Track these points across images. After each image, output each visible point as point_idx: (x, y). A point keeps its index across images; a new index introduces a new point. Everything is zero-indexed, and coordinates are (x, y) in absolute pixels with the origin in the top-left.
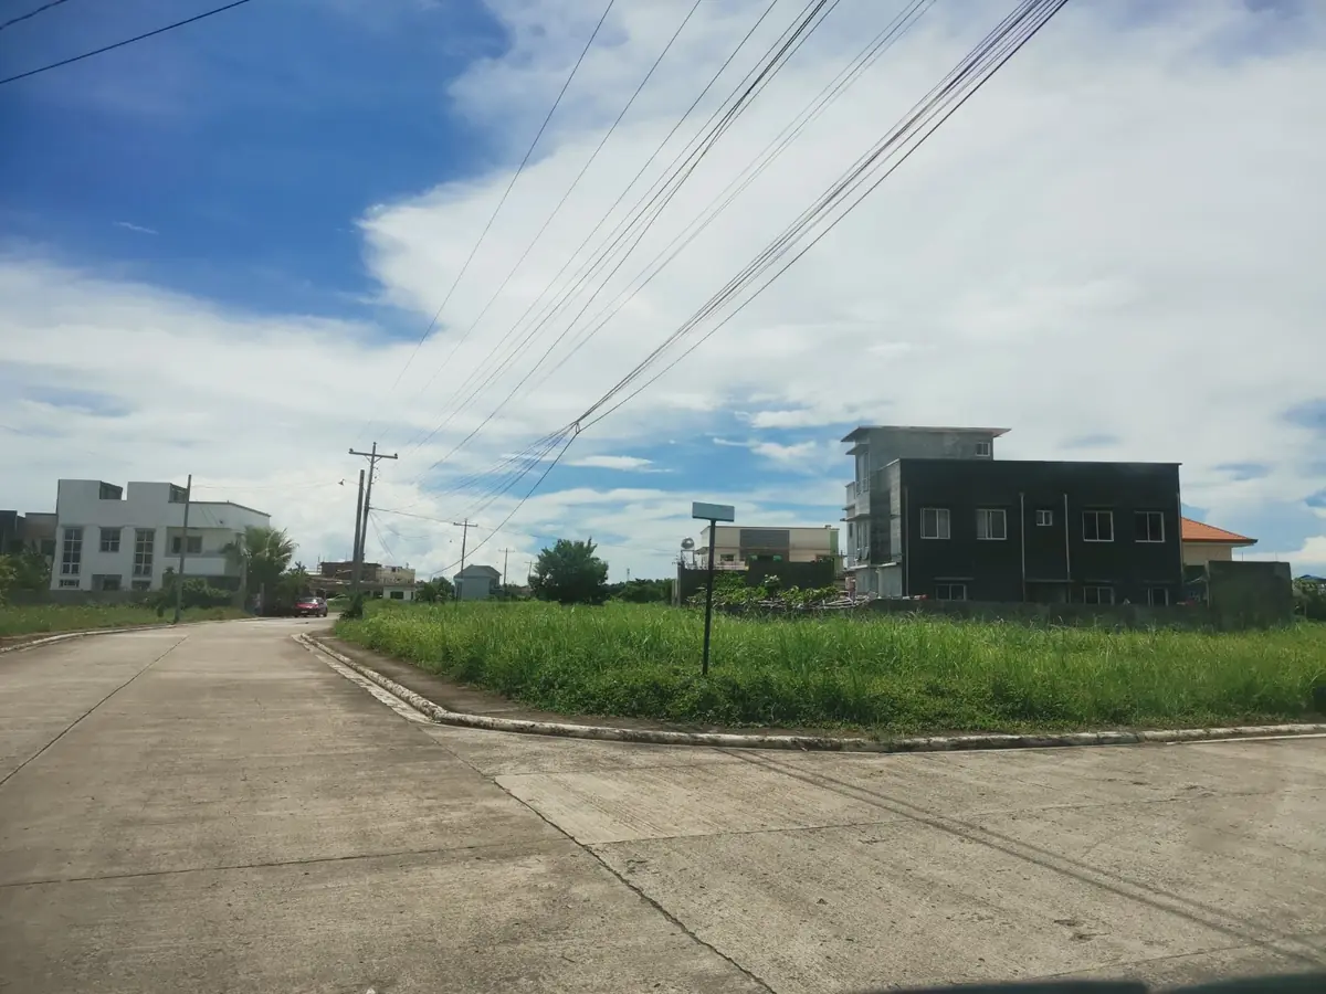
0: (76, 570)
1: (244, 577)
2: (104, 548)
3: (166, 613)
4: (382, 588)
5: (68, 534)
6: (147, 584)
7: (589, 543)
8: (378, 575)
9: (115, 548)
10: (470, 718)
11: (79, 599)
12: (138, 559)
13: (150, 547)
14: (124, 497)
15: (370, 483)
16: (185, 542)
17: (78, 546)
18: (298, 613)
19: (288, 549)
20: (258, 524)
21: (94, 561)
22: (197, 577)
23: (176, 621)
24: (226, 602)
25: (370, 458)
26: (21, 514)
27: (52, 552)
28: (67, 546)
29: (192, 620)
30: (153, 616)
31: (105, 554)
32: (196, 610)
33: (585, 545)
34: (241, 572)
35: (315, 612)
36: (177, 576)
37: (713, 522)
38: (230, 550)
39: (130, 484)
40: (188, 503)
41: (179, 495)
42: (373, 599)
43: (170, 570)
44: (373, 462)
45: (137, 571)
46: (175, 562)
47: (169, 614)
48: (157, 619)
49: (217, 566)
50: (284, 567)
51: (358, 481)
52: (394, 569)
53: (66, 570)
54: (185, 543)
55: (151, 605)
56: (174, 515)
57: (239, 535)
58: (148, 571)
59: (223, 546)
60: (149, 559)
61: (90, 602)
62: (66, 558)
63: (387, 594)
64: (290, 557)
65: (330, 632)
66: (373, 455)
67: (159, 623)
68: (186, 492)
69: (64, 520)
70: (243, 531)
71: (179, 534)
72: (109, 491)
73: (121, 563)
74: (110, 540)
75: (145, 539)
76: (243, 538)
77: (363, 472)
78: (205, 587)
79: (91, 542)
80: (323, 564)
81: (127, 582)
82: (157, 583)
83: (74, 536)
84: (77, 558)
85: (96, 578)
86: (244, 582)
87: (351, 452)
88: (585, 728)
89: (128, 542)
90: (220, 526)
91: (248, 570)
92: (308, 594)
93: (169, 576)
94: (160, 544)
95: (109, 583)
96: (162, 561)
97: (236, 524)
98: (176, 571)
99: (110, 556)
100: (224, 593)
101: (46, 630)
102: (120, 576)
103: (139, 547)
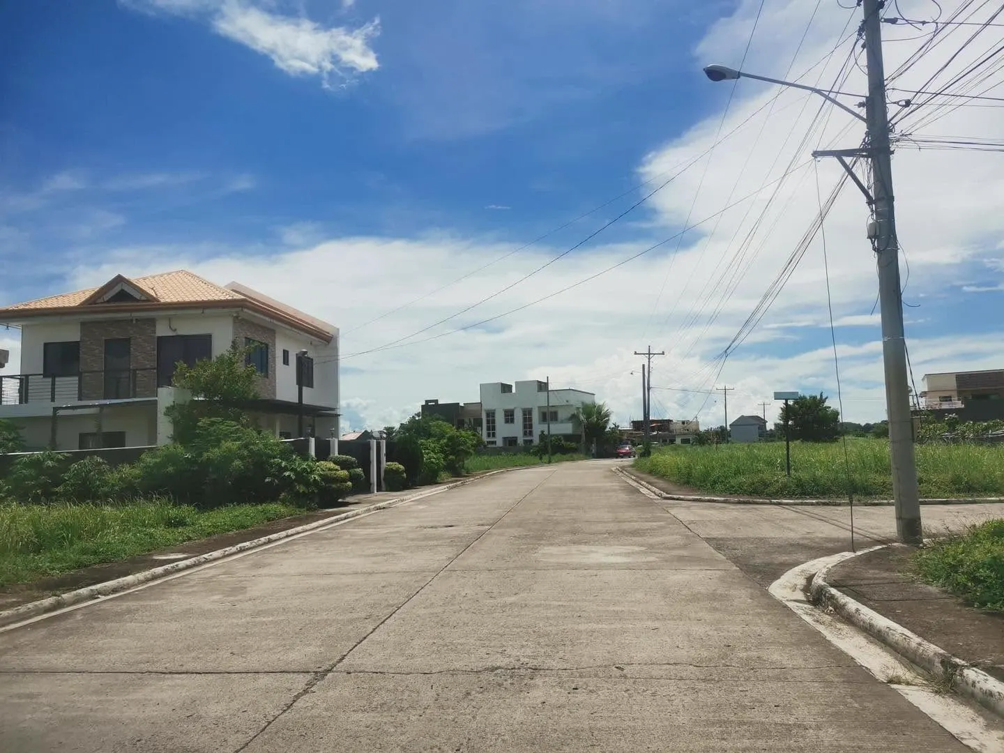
0: (494, 435)
1: (584, 434)
2: (507, 421)
3: (544, 457)
4: (674, 436)
5: (488, 415)
6: (531, 441)
7: (821, 396)
8: (672, 427)
9: (512, 421)
10: (675, 496)
11: (498, 451)
12: (525, 427)
13: (530, 419)
14: (514, 390)
15: (649, 372)
16: (549, 415)
17: (494, 422)
18: (617, 456)
19: (607, 415)
20: (588, 400)
21: (503, 430)
22: (557, 435)
23: (550, 462)
24: (575, 450)
25: (647, 355)
26: (462, 404)
27: (481, 425)
28: (488, 422)
29: (558, 461)
30: (537, 459)
31: (507, 425)
32: (558, 456)
33: (819, 397)
34: (582, 431)
35: (627, 455)
36: (546, 436)
37: (787, 400)
38: (574, 418)
39: (517, 383)
40: (548, 391)
41: (542, 386)
42: (669, 444)
43: (542, 432)
44: (649, 359)
45: (525, 434)
46: (544, 427)
47: (546, 458)
48: (540, 461)
49: (567, 428)
50: (606, 427)
51: (642, 372)
52: (683, 423)
53: (489, 435)
54: (548, 417)
55: (535, 454)
56: (541, 400)
57: (578, 408)
58: (531, 433)
59: (570, 415)
60: (531, 426)
61: (503, 453)
62: (488, 429)
63: (678, 441)
64: (608, 420)
65: (632, 466)
66: (649, 354)
67: (541, 463)
68: (546, 384)
69: (485, 407)
70: (580, 405)
71: (545, 410)
72: (506, 388)
73: (516, 430)
74: (509, 417)
75: (527, 414)
76: (581, 410)
77: (644, 366)
78: (563, 442)
79: (500, 418)
80: (633, 422)
81: (520, 441)
82: (536, 440)
83: (491, 415)
84: (494, 428)
85: (505, 439)
86: (584, 438)
87: (636, 353)
88: (723, 499)
89: (518, 417)
90: (567, 403)
91: (585, 431)
92: (622, 442)
93: (542, 436)
94: (536, 417)
95: (511, 441)
96: (538, 428)
97: (576, 402)
98: (546, 433)
99: (510, 426)
100: (574, 445)
101: (488, 468)
102: (517, 437)
103: (525, 419)
